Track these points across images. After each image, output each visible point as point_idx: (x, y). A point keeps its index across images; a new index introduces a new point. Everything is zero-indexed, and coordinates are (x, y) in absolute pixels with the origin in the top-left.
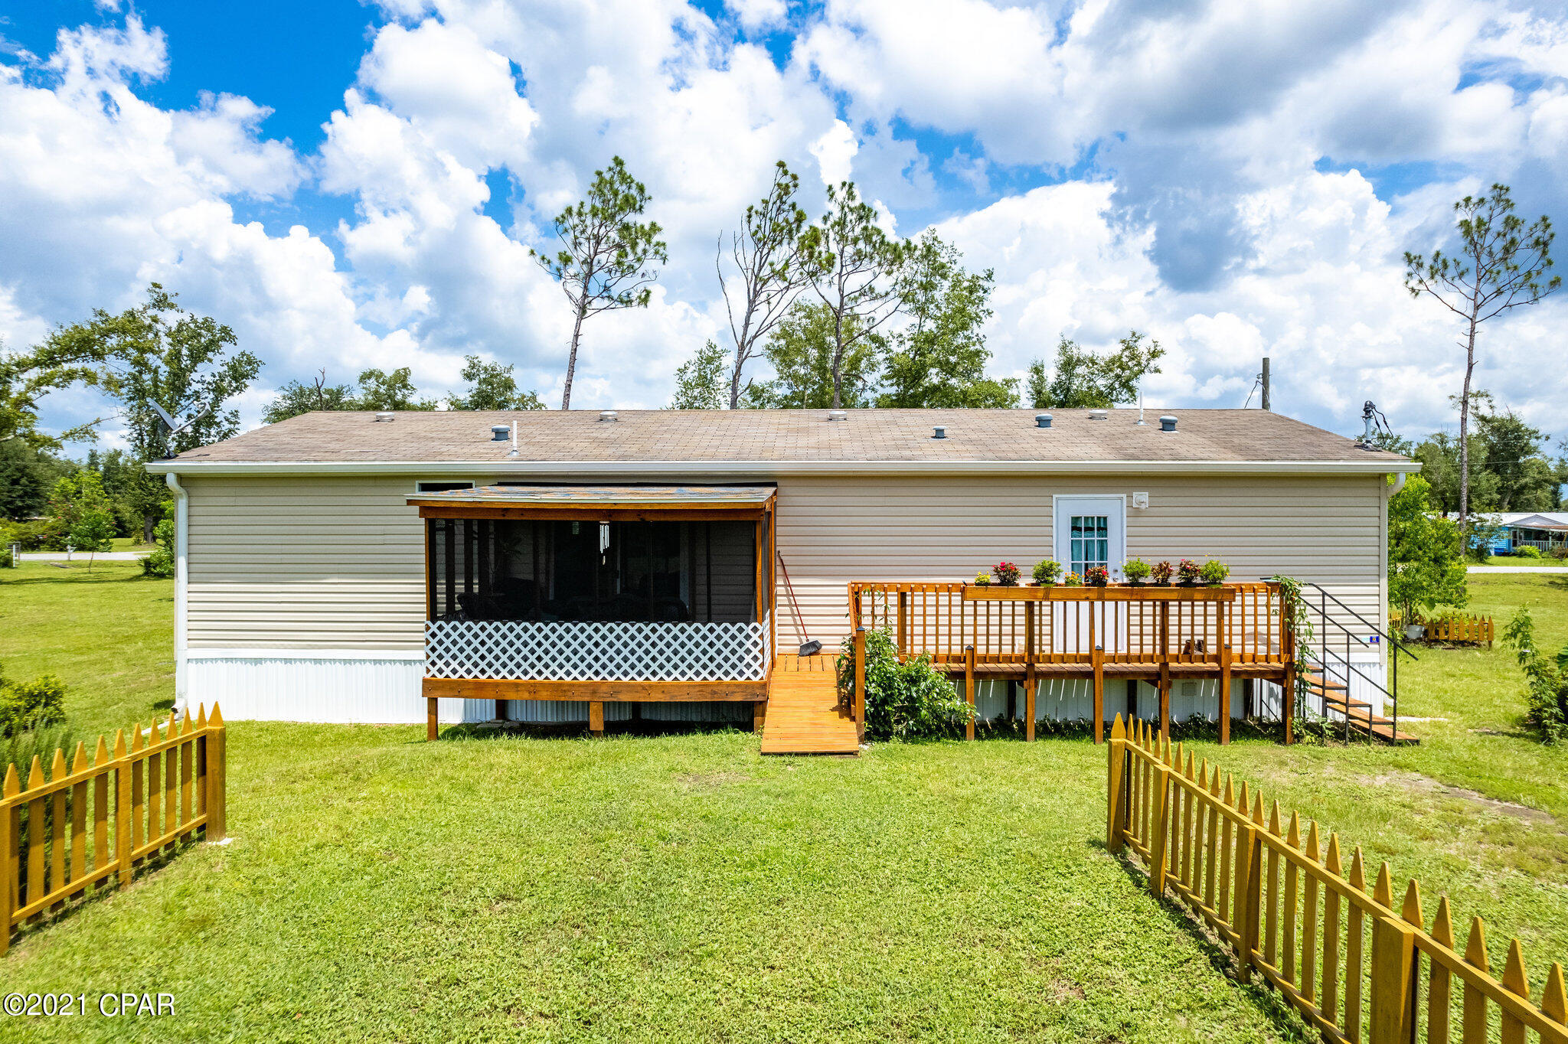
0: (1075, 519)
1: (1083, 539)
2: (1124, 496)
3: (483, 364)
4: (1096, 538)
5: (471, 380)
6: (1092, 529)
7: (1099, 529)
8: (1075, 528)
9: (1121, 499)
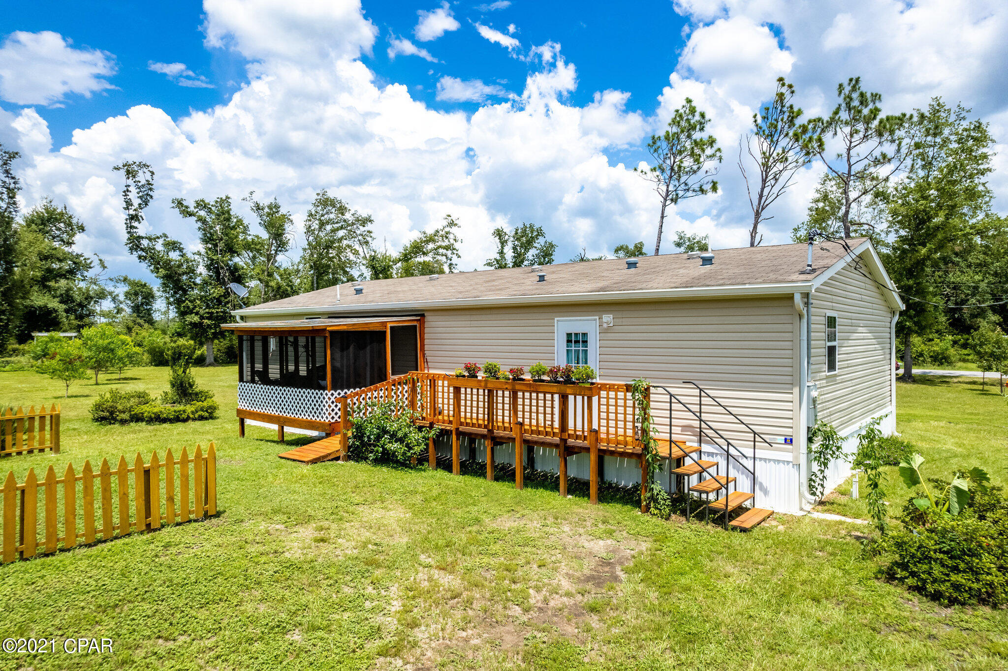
0: (569, 335)
1: (573, 348)
2: (597, 318)
3: (687, 236)
4: (581, 348)
5: (680, 247)
6: (578, 342)
7: (583, 342)
8: (569, 341)
9: (595, 320)
